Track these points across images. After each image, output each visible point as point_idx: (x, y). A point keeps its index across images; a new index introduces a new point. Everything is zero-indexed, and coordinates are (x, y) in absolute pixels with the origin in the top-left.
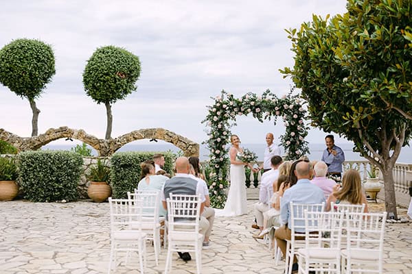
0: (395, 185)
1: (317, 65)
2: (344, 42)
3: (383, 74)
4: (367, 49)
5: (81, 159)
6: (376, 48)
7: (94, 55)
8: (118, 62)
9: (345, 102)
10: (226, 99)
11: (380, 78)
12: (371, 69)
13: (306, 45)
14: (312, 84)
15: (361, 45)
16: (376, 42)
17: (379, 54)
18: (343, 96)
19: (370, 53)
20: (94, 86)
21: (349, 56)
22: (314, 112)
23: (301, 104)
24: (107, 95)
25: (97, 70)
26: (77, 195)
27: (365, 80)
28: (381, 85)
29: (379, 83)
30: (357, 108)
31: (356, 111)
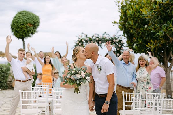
0: (171, 81)
1: (131, 19)
2: (147, 5)
3: (169, 22)
4: (160, 9)
5: (9, 68)
6: (166, 8)
7: (16, 15)
8: (29, 18)
9: (146, 38)
10: (84, 37)
11: (167, 24)
12: (162, 19)
13: (125, 8)
14: (128, 29)
15: (157, 6)
16: (166, 5)
17: (167, 11)
18: (145, 35)
19: (162, 11)
20: (16, 31)
21: (151, 13)
22: (129, 44)
23: (122, 39)
24: (22, 35)
25: (18, 22)
26: (7, 86)
27: (159, 25)
28: (168, 28)
29: (167, 27)
30: (153, 41)
31: (153, 42)
